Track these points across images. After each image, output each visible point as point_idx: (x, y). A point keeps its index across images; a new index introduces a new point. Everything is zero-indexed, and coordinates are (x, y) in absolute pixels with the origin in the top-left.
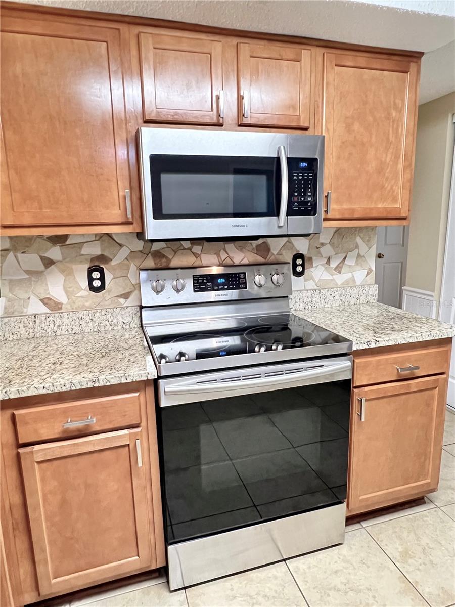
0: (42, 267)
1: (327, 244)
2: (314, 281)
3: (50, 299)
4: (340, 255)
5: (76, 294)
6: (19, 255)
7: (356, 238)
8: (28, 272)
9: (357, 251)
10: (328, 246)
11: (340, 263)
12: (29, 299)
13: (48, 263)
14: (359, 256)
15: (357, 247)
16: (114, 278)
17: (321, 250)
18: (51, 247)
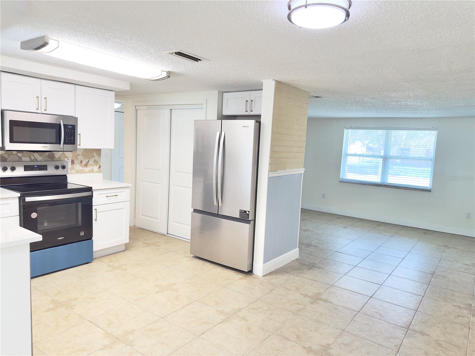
1: (80, 155)
2: (75, 170)
4: (86, 160)
7: (93, 153)
9: (94, 158)
10: (81, 155)
11: (87, 163)
14: (95, 160)
15: (94, 157)
17: (78, 157)
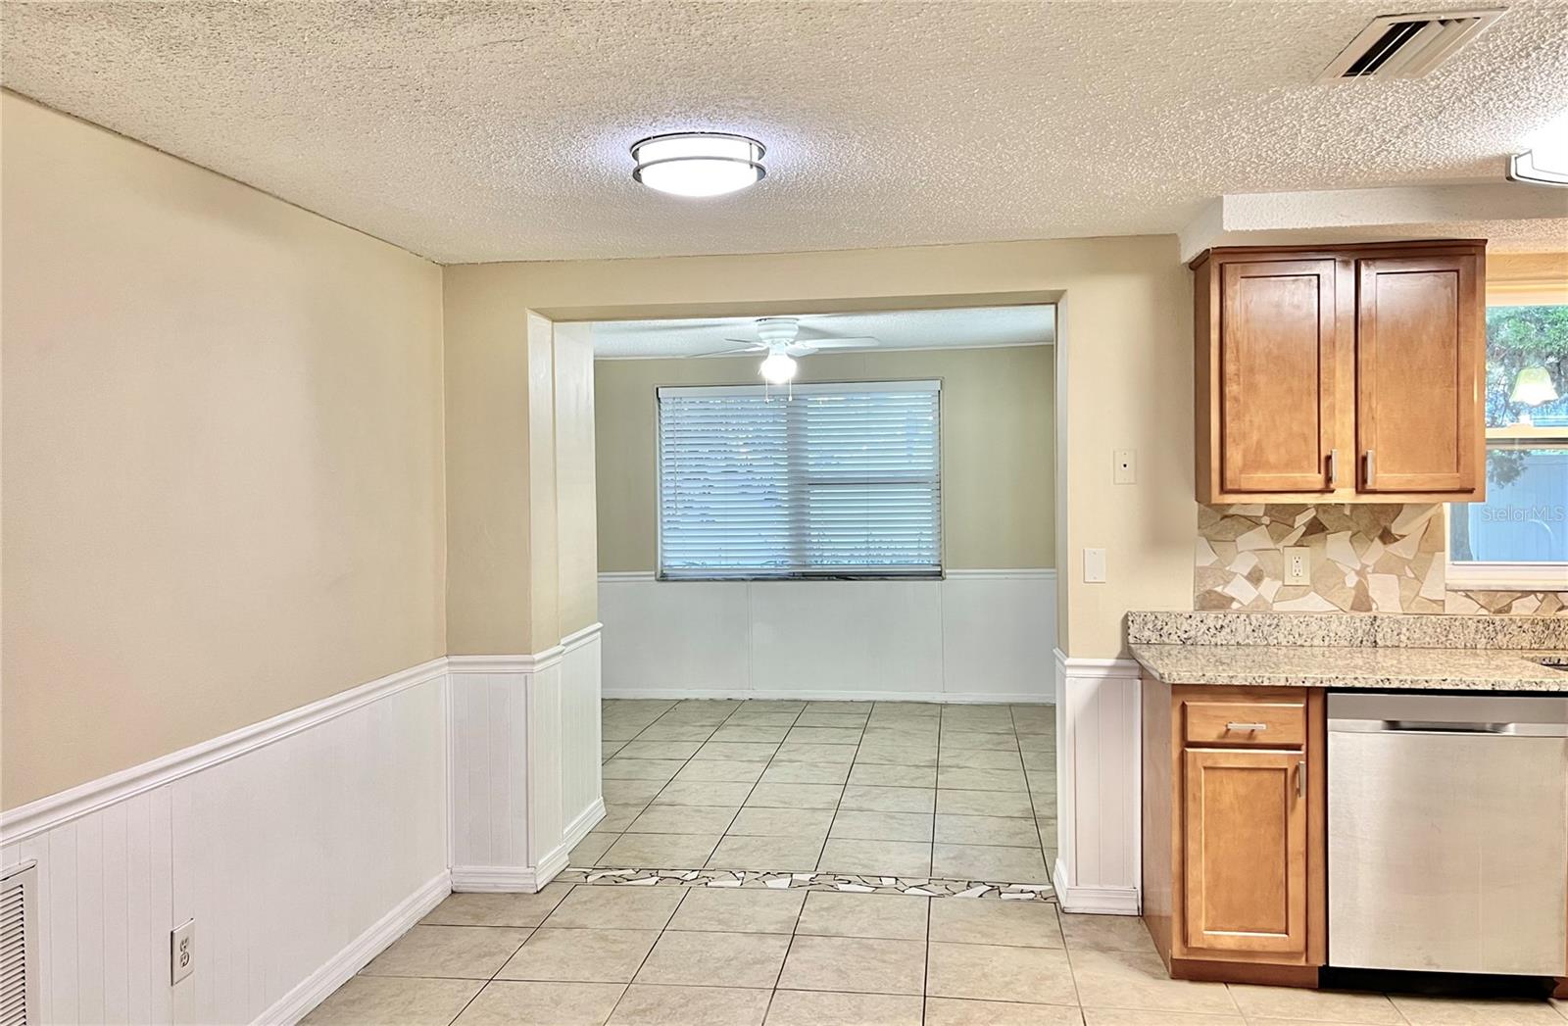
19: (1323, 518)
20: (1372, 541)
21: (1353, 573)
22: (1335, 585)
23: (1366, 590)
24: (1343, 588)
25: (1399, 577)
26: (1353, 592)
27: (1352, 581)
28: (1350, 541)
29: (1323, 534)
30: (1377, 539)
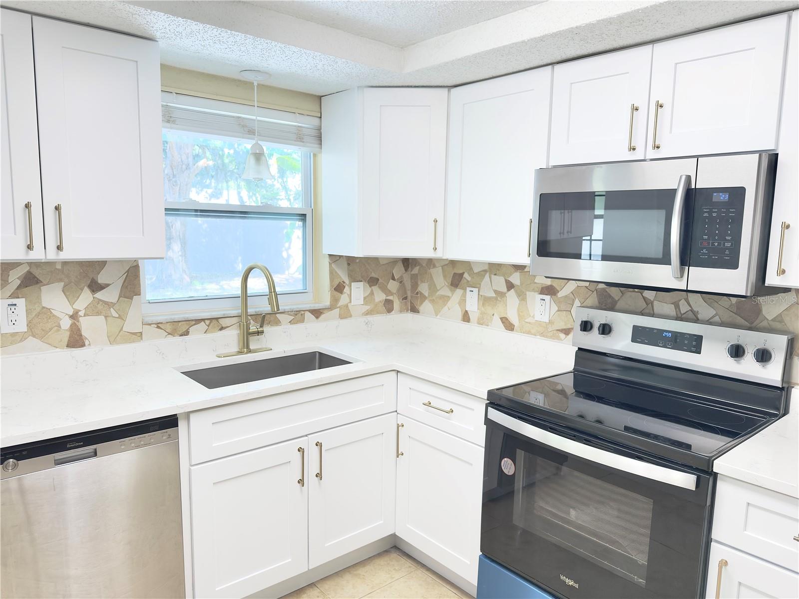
0: (504, 289)
3: (507, 319)
5: (525, 319)
6: (493, 276)
8: (495, 291)
12: (493, 315)
13: (510, 286)
16: (558, 311)
18: (514, 272)
19: (37, 272)
20: (82, 290)
21: (67, 317)
22: (51, 329)
23: (79, 330)
24: (58, 330)
25: (106, 317)
26: (68, 333)
27: (66, 323)
28: (63, 291)
29: (38, 285)
30: (86, 288)
